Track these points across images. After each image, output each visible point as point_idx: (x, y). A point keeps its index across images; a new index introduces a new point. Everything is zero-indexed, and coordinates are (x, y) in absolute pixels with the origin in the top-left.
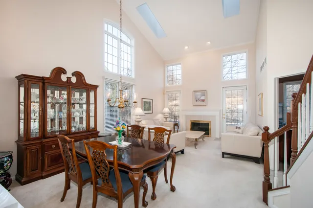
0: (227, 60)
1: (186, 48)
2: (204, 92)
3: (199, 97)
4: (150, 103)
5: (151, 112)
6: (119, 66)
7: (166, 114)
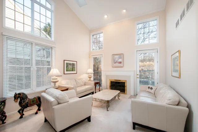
0: (140, 27)
1: (106, 17)
2: (121, 55)
3: (117, 59)
4: (73, 64)
5: (75, 72)
6: (32, 26)
7: (90, 74)
